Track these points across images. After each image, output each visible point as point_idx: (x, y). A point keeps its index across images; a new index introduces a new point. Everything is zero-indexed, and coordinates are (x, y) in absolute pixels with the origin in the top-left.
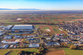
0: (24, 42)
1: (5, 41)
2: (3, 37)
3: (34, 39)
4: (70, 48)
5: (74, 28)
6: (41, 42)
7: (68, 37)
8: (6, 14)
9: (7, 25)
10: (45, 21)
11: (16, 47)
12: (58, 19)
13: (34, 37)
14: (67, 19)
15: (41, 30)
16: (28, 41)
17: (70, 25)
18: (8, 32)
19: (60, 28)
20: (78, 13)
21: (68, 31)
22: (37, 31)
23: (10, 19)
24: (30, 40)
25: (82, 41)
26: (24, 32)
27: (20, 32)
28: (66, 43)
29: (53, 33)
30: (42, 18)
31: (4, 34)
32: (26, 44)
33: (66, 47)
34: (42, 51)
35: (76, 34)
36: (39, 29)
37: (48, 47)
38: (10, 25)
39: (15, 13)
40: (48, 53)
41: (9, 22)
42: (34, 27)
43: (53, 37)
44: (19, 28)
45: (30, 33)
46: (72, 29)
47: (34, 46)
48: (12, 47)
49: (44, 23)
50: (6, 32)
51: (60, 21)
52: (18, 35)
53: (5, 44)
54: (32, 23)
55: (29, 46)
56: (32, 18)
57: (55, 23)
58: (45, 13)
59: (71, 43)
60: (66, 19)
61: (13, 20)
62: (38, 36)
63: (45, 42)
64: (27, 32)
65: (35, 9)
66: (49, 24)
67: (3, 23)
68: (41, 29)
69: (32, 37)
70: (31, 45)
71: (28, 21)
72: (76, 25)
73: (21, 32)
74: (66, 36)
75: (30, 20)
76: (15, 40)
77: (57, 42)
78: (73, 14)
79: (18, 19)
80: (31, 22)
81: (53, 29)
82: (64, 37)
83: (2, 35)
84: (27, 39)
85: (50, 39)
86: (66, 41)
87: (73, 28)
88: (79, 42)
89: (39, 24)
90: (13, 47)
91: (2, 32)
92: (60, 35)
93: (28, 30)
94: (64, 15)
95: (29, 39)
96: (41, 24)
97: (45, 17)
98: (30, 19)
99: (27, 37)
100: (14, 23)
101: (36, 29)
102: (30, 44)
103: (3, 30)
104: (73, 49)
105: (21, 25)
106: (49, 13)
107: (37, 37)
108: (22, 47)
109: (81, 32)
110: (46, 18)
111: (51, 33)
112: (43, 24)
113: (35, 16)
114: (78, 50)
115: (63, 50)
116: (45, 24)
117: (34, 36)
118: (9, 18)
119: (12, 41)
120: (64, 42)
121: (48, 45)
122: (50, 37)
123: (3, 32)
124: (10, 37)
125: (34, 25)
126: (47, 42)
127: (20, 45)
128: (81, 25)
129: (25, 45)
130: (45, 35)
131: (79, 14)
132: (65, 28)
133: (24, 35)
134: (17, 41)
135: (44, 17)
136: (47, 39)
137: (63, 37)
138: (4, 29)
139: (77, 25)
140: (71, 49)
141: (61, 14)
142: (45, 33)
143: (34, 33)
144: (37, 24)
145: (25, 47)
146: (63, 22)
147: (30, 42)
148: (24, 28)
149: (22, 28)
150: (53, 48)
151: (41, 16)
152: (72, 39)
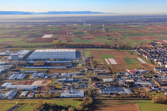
0: (52, 87)
1: (11, 83)
2: (7, 76)
3: (74, 81)
6: (89, 87)
8: (18, 23)
9: (17, 50)
11: (32, 96)
13: (75, 76)
15: (95, 62)
16: (62, 83)
18: (19, 65)
21: (159, 63)
22: (84, 64)
23: (27, 36)
24: (65, 82)
26: (54, 64)
27: (46, 64)
28: (147, 90)
29: (121, 69)
30: (102, 33)
31: (10, 68)
32: (54, 91)
34: (89, 106)
36: (90, 60)
38: (26, 50)
39: (40, 21)
40: (101, 110)
41: (24, 44)
42: (79, 53)
44: (44, 57)
45: (68, 67)
47: (73, 95)
48: (23, 96)
49: (104, 44)
50: (14, 64)
51: (146, 40)
52: (41, 72)
53: (9, 89)
54: (76, 45)
55: (62, 95)
56: (79, 34)
57: (131, 45)
59: (160, 89)
60: (161, 35)
61: (32, 39)
62: (85, 73)
63: (99, 87)
64: (62, 64)
66: (116, 48)
67: (11, 45)
68: (95, 59)
69: (71, 77)
70: (65, 93)
71: (68, 41)
73: (49, 65)
74: (151, 75)
75: (72, 39)
76: (31, 82)
77: (126, 87)
79: (46, 36)
80: (74, 43)
81: (124, 59)
82: (145, 77)
83: (5, 71)
84: (60, 80)
85: (111, 80)
86: (147, 86)
89: (93, 47)
90: (26, 96)
91: (5, 64)
92: (137, 73)
93: (64, 62)
94: (159, 25)
95: (64, 79)
96: (98, 47)
98: (73, 36)
99: (60, 76)
100: (34, 44)
101: (84, 58)
102: (64, 89)
103: (9, 60)
105: (50, 50)
106: (121, 22)
107: (82, 76)
108: (45, 97)
110: (111, 33)
111: (117, 69)
112: (102, 47)
113: (87, 28)
115: (137, 105)
116: (107, 47)
117: (75, 74)
118: (23, 34)
119: (25, 84)
120: (142, 86)
121: (104, 92)
123: (8, 66)
124: (21, 74)
125: (81, 50)
126: (102, 88)
130: (101, 71)
132: (152, 57)
134: (37, 83)
135: (107, 30)
136: (105, 80)
137: (142, 76)
138: (10, 58)
140: (155, 103)
141: (151, 24)
142: (104, 67)
143: (77, 68)
144: (88, 46)
145: (52, 97)
146: (153, 42)
147: (66, 86)
148: (56, 57)
149: (52, 57)
150: (115, 99)
151: (101, 28)
152: (163, 80)
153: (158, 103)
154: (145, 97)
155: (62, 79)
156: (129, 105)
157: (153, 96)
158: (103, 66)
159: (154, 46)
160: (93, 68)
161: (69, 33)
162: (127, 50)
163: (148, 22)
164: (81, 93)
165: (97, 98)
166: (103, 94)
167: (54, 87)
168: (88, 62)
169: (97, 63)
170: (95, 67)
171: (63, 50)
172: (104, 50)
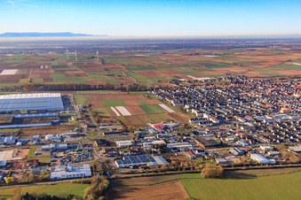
0: (32, 161)
3: (69, 148)
4: (202, 175)
5: (213, 102)
6: (96, 158)
7: (195, 133)
10: (109, 78)
12: (154, 68)
13: (69, 139)
14: (189, 69)
15: (97, 113)
16: (48, 154)
17: (200, 91)
19: (166, 103)
20: (222, 48)
21: (193, 111)
22: (79, 117)
24: (54, 151)
25: (241, 146)
26: (30, 120)
27: (16, 121)
28: (189, 156)
29: (139, 122)
30: (96, 66)
32: (38, 169)
33: (190, 170)
34: (104, 192)
35: (222, 121)
36: (88, 110)
37: (123, 176)
40: (125, 197)
42: (67, 99)
43: (141, 136)
44: (9, 108)
45: (54, 124)
46: (207, 105)
47: (71, 173)
49: (105, 84)
51: (163, 75)
52: (9, 135)
54: (61, 85)
55: (53, 175)
56: (61, 68)
57: (146, 85)
58: (108, 49)
59: (207, 154)
60: (183, 68)
62: (84, 133)
63: (112, 156)
64: (43, 120)
65: (68, 34)
66: (123, 89)
68: (94, 109)
69: (62, 141)
70: (59, 172)
71: (45, 80)
72: (219, 88)
73: (20, 121)
74: (187, 131)
75: (51, 76)
77: (155, 153)
78: (207, 51)
79: (6, 72)
80: (56, 83)
81: (140, 106)
82: (179, 134)
84: (44, 147)
85: (129, 143)
86: (187, 150)
87: (210, 101)
88: (232, 150)
89: (87, 88)
92: (166, 128)
93: (44, 115)
94: (176, 54)
95: (52, 146)
96: (95, 89)
97: (107, 61)
98: (52, 71)
99: (43, 140)
101: (77, 108)
102: (55, 165)
104: (214, 176)
105: (19, 96)
106: (121, 49)
107: (80, 138)
108: (23, 181)
109: (236, 113)
110: (111, 66)
111: (134, 123)
112: (102, 88)
113: (72, 58)
114: (231, 180)
115: (179, 183)
116: (110, 88)
117: (68, 136)
120: (179, 151)
121: (123, 165)
122: (131, 134)
125: (70, 94)
126: (119, 158)
127: (18, 173)
128: (235, 89)
129: (34, 173)
130: (110, 128)
131: (226, 52)
132: (181, 102)
133: (29, 132)
134: (5, 156)
135: (103, 62)
136: (119, 144)
137: (175, 133)
139: (221, 89)
140: (206, 177)
141: (164, 51)
142: (112, 122)
143: (69, 124)
144: (79, 88)
145: (35, 181)
146: (175, 78)
147: (56, 157)
148: (30, 107)
149: (24, 108)
150: (143, 176)
151: (94, 57)
152: (206, 139)
153: (210, 177)
154: (189, 169)
155: (47, 147)
156: (168, 184)
157: (201, 166)
158: (110, 119)
159: (178, 84)
161: (44, 66)
162: (140, 92)
163: (160, 49)
165: (114, 176)
166: (121, 167)
167: (37, 161)
168: (86, 114)
169: (100, 115)
171: (39, 95)
172: (105, 92)
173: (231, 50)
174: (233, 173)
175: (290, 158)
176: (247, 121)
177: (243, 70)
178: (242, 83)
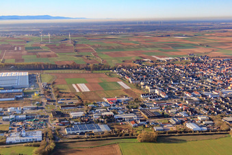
3: (27, 119)
4: (138, 140)
5: (168, 79)
6: (49, 126)
10: (78, 58)
13: (28, 111)
14: (156, 50)
15: (58, 89)
16: (8, 123)
17: (159, 70)
20: (195, 30)
21: (147, 87)
22: (42, 92)
24: (13, 121)
25: (181, 117)
28: (131, 125)
30: (68, 47)
34: (49, 153)
35: (171, 95)
36: (51, 87)
37: (70, 140)
42: (34, 78)
45: (17, 99)
46: (162, 82)
47: (25, 138)
49: (71, 64)
51: (129, 56)
54: (30, 65)
55: (9, 140)
56: (34, 50)
57: (110, 64)
59: (148, 123)
60: (150, 49)
62: (44, 106)
63: (64, 125)
64: (8, 95)
65: (47, 17)
66: (88, 69)
68: (57, 86)
69: (22, 113)
70: (14, 137)
71: (17, 60)
72: (178, 67)
74: (136, 104)
75: (23, 57)
77: (102, 122)
78: (179, 33)
80: (25, 63)
81: (100, 83)
82: (128, 107)
84: (4, 118)
85: (81, 114)
86: (131, 120)
87: (166, 79)
88: (171, 120)
89: (55, 67)
92: (118, 102)
93: (10, 91)
94: (147, 35)
95: (12, 116)
96: (62, 68)
98: (25, 52)
99: (5, 112)
101: (41, 85)
102: (12, 132)
104: (148, 140)
106: (96, 31)
107: (39, 110)
110: (81, 48)
111: (90, 98)
112: (68, 67)
114: (163, 144)
115: (116, 146)
116: (76, 67)
117: (28, 108)
120: (124, 121)
121: (71, 132)
122: (85, 107)
125: (37, 73)
126: (69, 125)
128: (193, 68)
130: (67, 102)
131: (197, 33)
132: (138, 79)
135: (75, 43)
136: (72, 115)
137: (125, 106)
141: (136, 33)
142: (71, 97)
143: (31, 99)
144: (47, 67)
146: (139, 59)
147: (14, 126)
150: (87, 141)
151: (67, 39)
152: (151, 111)
153: (145, 141)
154: (128, 135)
155: (8, 117)
156: (106, 147)
157: (138, 132)
158: (69, 95)
159: (140, 64)
160: (55, 99)
161: (18, 48)
162: (103, 71)
163: (133, 31)
164: (38, 135)
165: (61, 141)
166: (69, 134)
168: (48, 90)
169: (61, 91)
170: (58, 97)
171: (9, 74)
172: (71, 71)
173: (202, 32)
174: (166, 138)
175: (221, 127)
176: (194, 96)
177: (208, 50)
178: (202, 62)
